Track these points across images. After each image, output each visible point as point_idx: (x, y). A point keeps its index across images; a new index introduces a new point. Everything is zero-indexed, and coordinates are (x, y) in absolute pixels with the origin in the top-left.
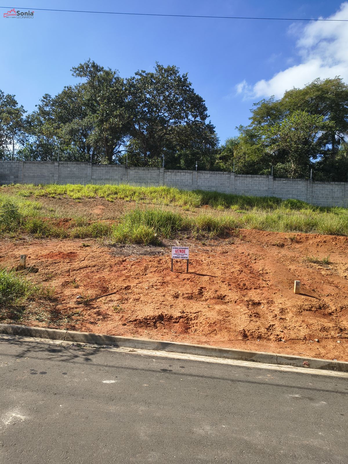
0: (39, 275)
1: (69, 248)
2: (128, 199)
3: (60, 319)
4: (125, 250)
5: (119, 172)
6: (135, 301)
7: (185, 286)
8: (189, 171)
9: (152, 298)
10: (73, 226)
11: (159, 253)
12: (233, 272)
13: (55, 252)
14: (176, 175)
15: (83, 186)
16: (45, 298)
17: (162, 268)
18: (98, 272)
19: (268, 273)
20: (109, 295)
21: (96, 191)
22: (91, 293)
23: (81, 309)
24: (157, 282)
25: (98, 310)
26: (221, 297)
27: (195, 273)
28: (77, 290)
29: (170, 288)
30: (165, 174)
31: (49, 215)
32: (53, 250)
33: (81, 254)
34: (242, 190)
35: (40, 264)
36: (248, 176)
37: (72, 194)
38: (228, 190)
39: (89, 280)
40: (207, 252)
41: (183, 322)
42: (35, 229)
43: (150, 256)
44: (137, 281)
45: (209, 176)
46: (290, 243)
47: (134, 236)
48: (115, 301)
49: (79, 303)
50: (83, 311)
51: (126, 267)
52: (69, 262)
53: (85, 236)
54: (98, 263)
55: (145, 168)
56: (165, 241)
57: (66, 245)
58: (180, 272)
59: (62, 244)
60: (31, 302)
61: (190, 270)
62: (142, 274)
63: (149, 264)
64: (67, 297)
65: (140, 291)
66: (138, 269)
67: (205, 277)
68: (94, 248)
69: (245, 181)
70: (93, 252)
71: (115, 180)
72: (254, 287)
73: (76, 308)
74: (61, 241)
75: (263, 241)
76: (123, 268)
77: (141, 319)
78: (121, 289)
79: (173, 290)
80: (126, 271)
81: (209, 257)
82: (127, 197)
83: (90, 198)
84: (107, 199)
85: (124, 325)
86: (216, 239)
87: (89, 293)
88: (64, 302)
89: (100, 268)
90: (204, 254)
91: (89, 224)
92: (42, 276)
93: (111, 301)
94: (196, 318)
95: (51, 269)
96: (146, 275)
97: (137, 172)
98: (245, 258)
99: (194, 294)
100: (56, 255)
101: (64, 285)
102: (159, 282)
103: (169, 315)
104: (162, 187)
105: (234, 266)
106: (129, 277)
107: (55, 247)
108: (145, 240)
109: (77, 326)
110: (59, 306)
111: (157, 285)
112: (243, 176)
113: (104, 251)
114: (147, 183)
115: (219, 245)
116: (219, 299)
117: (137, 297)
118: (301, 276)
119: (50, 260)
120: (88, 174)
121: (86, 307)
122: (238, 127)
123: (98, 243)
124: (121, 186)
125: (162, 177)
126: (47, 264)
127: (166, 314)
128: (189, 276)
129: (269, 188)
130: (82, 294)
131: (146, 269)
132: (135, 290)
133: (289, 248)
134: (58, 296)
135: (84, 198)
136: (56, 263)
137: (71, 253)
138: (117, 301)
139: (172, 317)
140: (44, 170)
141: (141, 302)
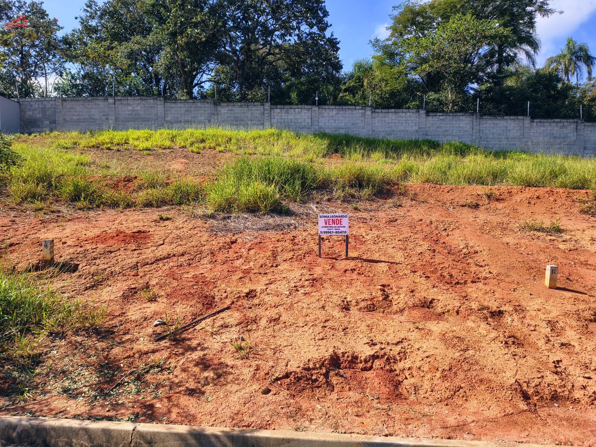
0: (80, 276)
1: (136, 224)
2: (221, 148)
3: (119, 385)
4: (232, 224)
5: (205, 111)
6: (272, 324)
7: (355, 285)
8: (306, 107)
9: (304, 314)
10: (140, 188)
11: (288, 226)
12: (421, 253)
13: (110, 231)
14: (287, 112)
15: (153, 132)
16: (87, 330)
17: (301, 252)
18: (190, 265)
19: (477, 253)
20: (218, 312)
21: (172, 139)
22: (182, 310)
23: (165, 354)
24: (303, 279)
25: (201, 353)
26: (425, 302)
27: (361, 259)
28: (153, 307)
29: (330, 291)
30: (272, 112)
31: (100, 173)
32: (107, 229)
33: (156, 233)
34: (383, 132)
35: (81, 255)
36: (390, 111)
37: (136, 143)
38: (363, 132)
39: (175, 284)
40: (364, 221)
41: (382, 368)
42: (77, 196)
43: (276, 232)
44: (264, 280)
45: (335, 112)
46: (487, 202)
47: (243, 200)
48: (232, 326)
49: (159, 338)
50: (169, 358)
51: (240, 254)
52: (135, 250)
53: (161, 203)
54: (189, 247)
55: (242, 104)
56: (294, 207)
57: (131, 219)
58: (333, 258)
59: (122, 217)
60: (58, 342)
61: (351, 254)
62: (270, 265)
63: (278, 245)
64: (134, 325)
65: (276, 300)
66: (262, 257)
67: (379, 264)
68: (179, 222)
69: (386, 119)
70: (177, 228)
71: (200, 122)
72: (471, 280)
73: (154, 352)
74: (122, 212)
75: (445, 200)
76: (235, 255)
77: (298, 370)
78: (240, 297)
79: (335, 293)
80: (241, 261)
81: (371, 230)
82: (219, 145)
83: (164, 149)
84: (190, 149)
85: (267, 392)
86: (373, 200)
87: (178, 311)
88: (128, 337)
89: (194, 258)
90: (361, 225)
91: (167, 184)
92: (85, 278)
93: (225, 327)
94: (403, 355)
95: (102, 264)
96: (277, 266)
97: (232, 110)
98: (428, 229)
99: (376, 299)
100: (113, 238)
101: (128, 296)
102: (307, 280)
103: (350, 354)
104: (269, 131)
105: (417, 242)
106: (249, 273)
107: (111, 224)
108: (262, 206)
109: (158, 405)
110: (117, 351)
111: (303, 286)
112: (384, 111)
113: (196, 226)
114: (246, 126)
115: (380, 209)
116: (423, 306)
117: (273, 313)
118: (531, 255)
119: (101, 246)
120: (159, 114)
121: (176, 346)
122: (373, 41)
123: (184, 213)
124: (210, 131)
125: (268, 116)
126: (94, 254)
127: (342, 353)
128: (351, 264)
129: (419, 128)
130: (164, 316)
131: (274, 255)
132: (267, 298)
133: (487, 209)
134: (115, 322)
135: (156, 149)
136: (111, 252)
137: (139, 232)
138: (236, 326)
139: (357, 358)
140: (93, 110)
141: (283, 326)
